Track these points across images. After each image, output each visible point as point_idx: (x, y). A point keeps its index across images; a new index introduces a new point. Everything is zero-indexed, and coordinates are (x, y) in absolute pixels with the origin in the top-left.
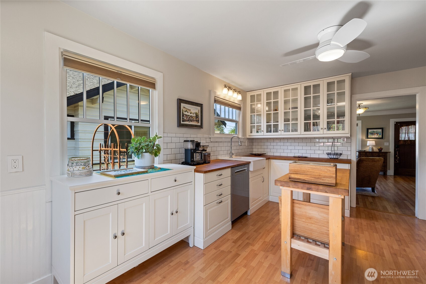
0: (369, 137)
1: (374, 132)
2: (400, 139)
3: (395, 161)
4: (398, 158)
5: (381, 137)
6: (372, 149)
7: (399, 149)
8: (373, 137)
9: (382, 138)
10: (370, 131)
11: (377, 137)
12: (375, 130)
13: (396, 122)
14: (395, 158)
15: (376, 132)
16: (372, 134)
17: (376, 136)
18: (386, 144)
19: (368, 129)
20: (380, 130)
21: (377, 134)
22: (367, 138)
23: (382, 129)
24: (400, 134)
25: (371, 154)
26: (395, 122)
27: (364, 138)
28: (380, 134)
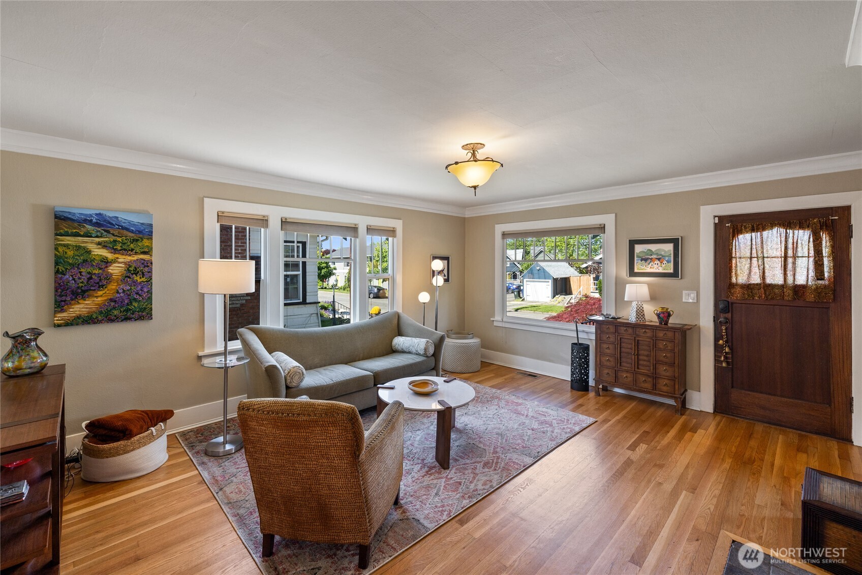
0: (636, 270)
1: (651, 252)
2: (734, 280)
3: (717, 360)
4: (727, 350)
5: (672, 271)
6: (640, 313)
7: (729, 315)
8: (648, 270)
9: (675, 275)
10: (639, 249)
11: (661, 270)
12: (654, 247)
13: (720, 218)
14: (718, 349)
15: (657, 254)
16: (646, 260)
17: (656, 268)
18: (689, 297)
19: (632, 243)
20: (669, 247)
21: (659, 259)
22: (632, 273)
23: (675, 242)
24: (734, 261)
25: (630, 330)
26: (715, 217)
27: (624, 272)
28: (668, 262)
